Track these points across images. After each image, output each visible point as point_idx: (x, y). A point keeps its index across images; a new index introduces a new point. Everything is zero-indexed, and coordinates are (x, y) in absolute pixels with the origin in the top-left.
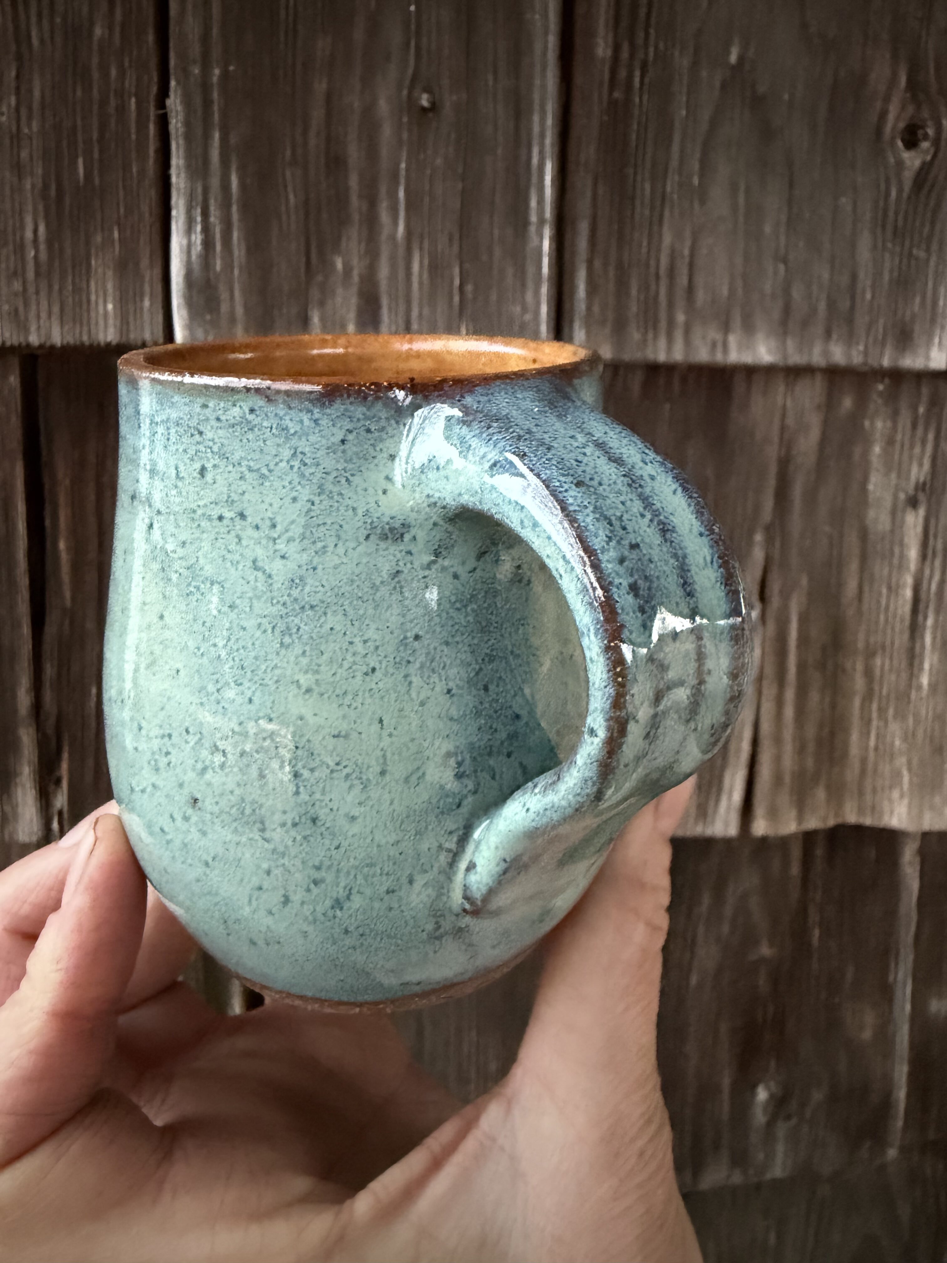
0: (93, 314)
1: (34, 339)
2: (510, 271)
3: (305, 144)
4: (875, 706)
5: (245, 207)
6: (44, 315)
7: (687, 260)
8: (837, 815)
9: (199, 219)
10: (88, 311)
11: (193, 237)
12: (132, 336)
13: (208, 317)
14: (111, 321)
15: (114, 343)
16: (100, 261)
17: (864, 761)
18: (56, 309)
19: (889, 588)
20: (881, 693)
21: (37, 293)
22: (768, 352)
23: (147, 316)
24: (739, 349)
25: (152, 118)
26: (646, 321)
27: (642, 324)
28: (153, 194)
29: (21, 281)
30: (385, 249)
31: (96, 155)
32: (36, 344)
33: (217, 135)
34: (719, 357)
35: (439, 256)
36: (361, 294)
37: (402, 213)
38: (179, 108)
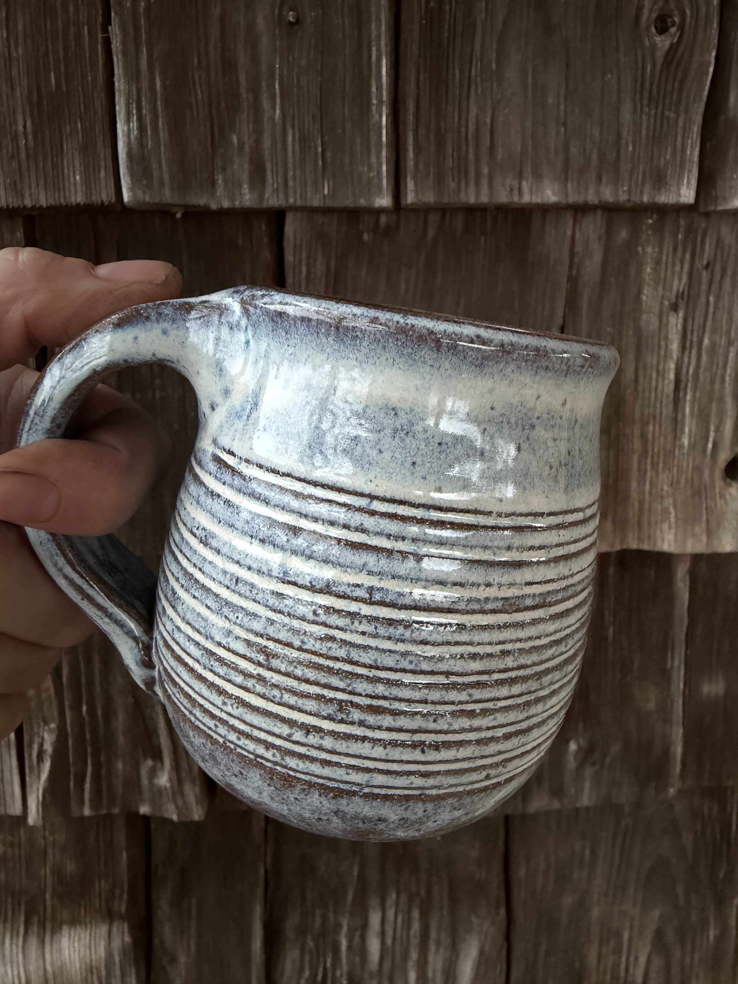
0: (67, 184)
1: (28, 203)
2: (358, 140)
3: (207, 54)
4: (649, 461)
5: (166, 101)
6: (34, 185)
7: (489, 127)
8: (622, 542)
9: (135, 112)
10: (63, 181)
11: (131, 125)
12: (94, 198)
13: (145, 182)
14: (79, 188)
15: (82, 203)
16: (69, 145)
17: (641, 502)
18: (42, 182)
19: (658, 371)
20: (653, 450)
21: (29, 170)
22: (554, 193)
23: (103, 183)
24: (531, 192)
25: (100, 41)
26: (459, 173)
27: (456, 175)
28: (103, 95)
29: (17, 162)
30: (267, 127)
31: (63, 69)
32: (30, 206)
33: (145, 50)
34: (516, 199)
35: (306, 132)
36: (251, 162)
37: (278, 101)
38: (118, 33)
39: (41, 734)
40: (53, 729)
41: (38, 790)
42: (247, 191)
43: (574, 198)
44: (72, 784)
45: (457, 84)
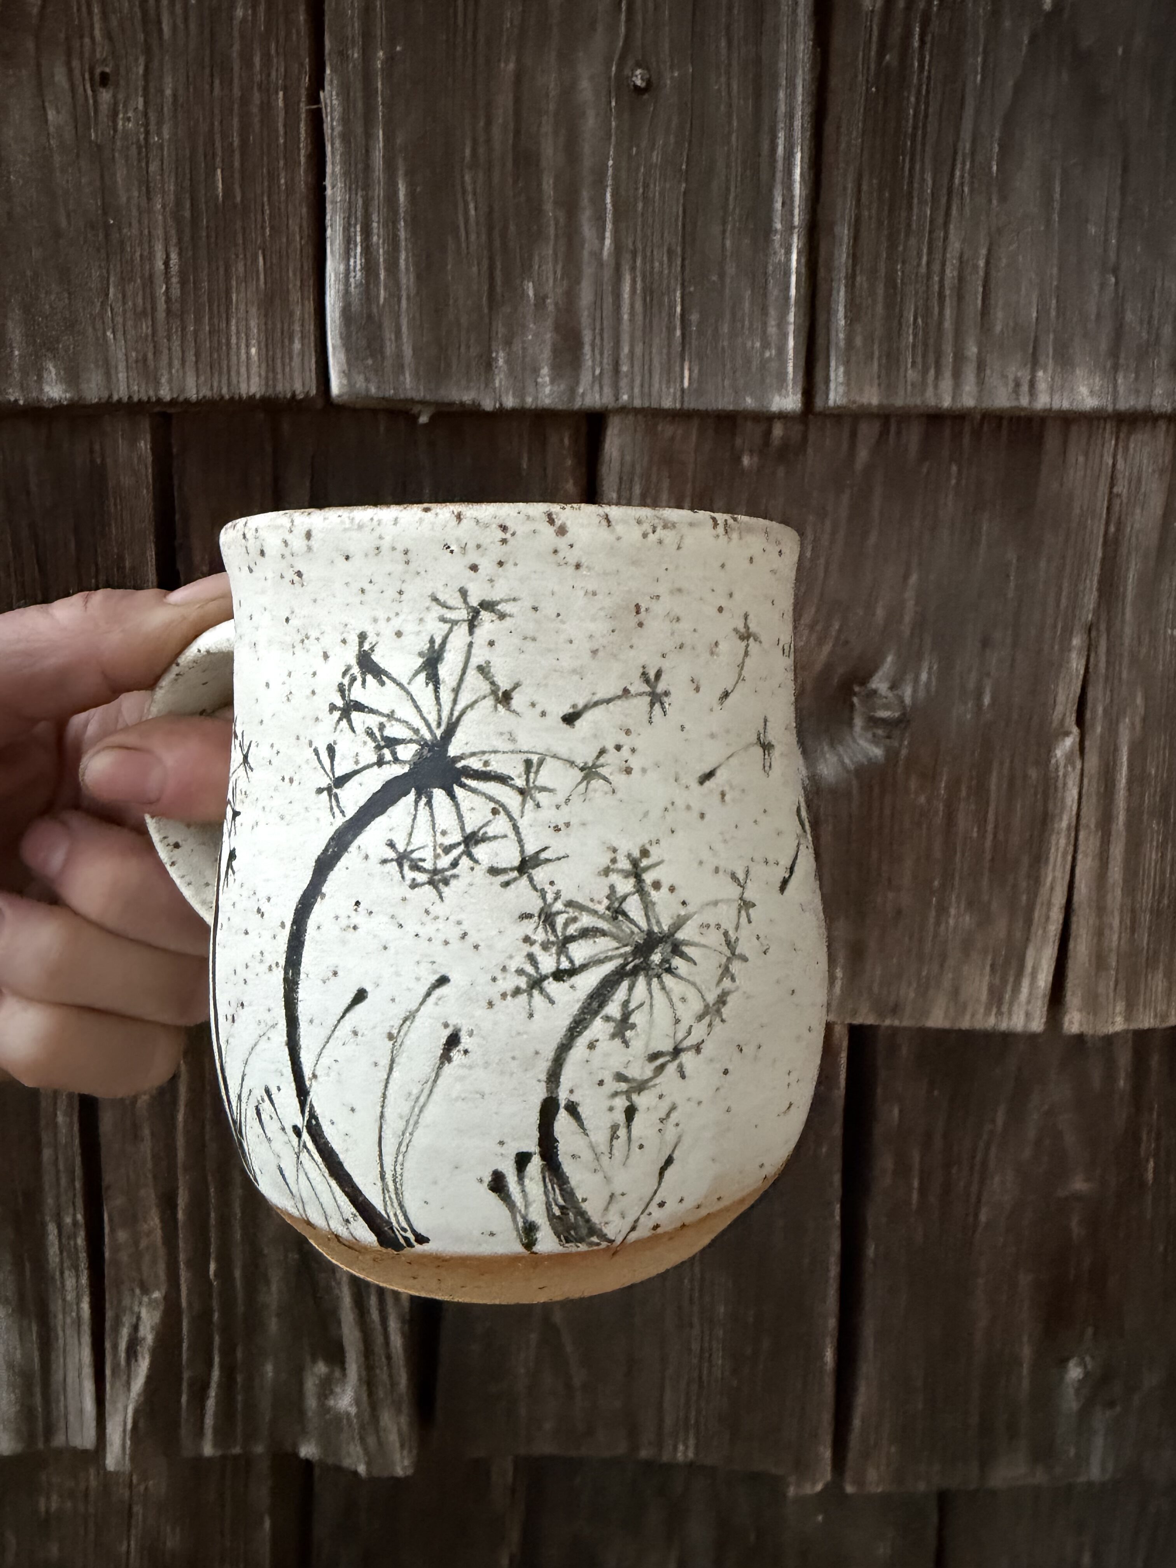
0: (234, 361)
1: (165, 394)
2: (747, 294)
3: (488, 141)
5: (414, 223)
6: (176, 363)
7: (981, 273)
9: (358, 239)
10: (228, 356)
11: (352, 261)
12: (279, 388)
13: (370, 362)
14: (254, 369)
15: (258, 396)
16: (242, 295)
18: (191, 357)
21: (169, 337)
22: (1092, 392)
23: (296, 361)
24: (1052, 391)
25: (303, 116)
26: (924, 356)
27: (919, 360)
28: (304, 210)
29: (150, 323)
30: (588, 271)
31: (237, 164)
32: (168, 398)
33: (381, 132)
34: (1024, 402)
35: (656, 277)
36: (557, 328)
37: (609, 226)
38: (335, 102)
39: (136, 1309)
40: (156, 1300)
41: (126, 1408)
42: (547, 379)
43: (1127, 402)
44: (184, 1399)
45: (929, 199)
